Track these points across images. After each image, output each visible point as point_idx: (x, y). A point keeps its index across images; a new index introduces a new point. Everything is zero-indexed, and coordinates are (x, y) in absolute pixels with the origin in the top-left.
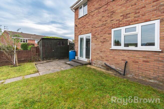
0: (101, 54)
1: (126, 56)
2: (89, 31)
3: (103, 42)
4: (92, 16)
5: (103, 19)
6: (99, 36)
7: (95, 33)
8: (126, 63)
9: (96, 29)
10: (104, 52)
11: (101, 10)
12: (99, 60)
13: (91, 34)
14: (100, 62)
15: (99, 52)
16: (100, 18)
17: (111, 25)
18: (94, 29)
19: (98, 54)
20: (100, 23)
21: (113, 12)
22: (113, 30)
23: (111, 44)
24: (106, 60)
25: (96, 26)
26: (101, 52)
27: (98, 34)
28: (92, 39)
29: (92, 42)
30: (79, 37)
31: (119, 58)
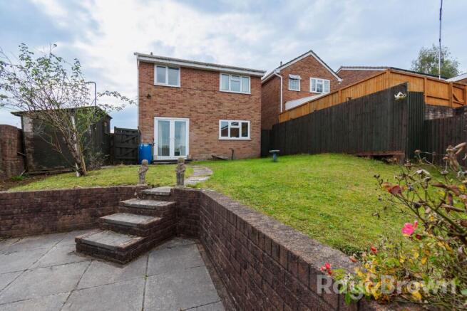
0: (207, 146)
1: (232, 146)
2: (185, 115)
3: (209, 132)
4: (192, 95)
5: (209, 106)
6: (203, 124)
7: (197, 120)
8: (233, 151)
9: (198, 114)
10: (211, 143)
11: (207, 94)
12: (204, 153)
13: (188, 119)
14: (204, 156)
15: (203, 144)
16: (205, 102)
17: (217, 115)
19: (202, 146)
20: (205, 109)
21: (220, 104)
22: (220, 121)
23: (218, 135)
24: (214, 152)
25: (199, 111)
26: (207, 143)
27: (202, 122)
28: (191, 126)
29: (190, 131)
30: (156, 120)
31: (227, 148)
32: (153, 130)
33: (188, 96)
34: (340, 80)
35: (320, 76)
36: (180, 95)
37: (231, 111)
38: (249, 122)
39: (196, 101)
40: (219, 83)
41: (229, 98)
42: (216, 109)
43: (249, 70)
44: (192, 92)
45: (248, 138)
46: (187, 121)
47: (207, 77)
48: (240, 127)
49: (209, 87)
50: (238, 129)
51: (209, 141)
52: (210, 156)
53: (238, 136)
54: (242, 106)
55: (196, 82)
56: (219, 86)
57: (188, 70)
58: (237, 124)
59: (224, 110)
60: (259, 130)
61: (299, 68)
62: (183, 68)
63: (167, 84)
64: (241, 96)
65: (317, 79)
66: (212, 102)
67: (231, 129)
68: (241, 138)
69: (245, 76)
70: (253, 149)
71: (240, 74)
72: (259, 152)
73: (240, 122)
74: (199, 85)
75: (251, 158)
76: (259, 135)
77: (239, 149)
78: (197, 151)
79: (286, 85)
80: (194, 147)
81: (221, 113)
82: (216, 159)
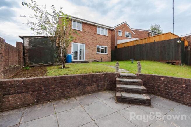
0: (92, 56)
1: (101, 56)
2: (84, 43)
3: (93, 50)
5: (93, 39)
7: (89, 45)
8: (102, 58)
9: (89, 43)
10: (94, 55)
11: (92, 34)
12: (91, 59)
14: (91, 60)
15: (91, 55)
16: (91, 38)
17: (96, 43)
18: (87, 42)
19: (90, 56)
20: (91, 41)
21: (97, 39)
22: (97, 46)
23: (96, 51)
24: (95, 58)
25: (89, 41)
26: (92, 55)
27: (90, 46)
28: (86, 47)
29: (86, 49)
30: (73, 44)
31: (99, 57)
32: (71, 48)
33: (85, 34)
34: (134, 33)
35: (128, 31)
36: (82, 34)
37: (101, 42)
38: (107, 47)
39: (88, 37)
40: (96, 30)
41: (100, 37)
42: (95, 41)
43: (107, 27)
44: (86, 33)
45: (107, 53)
46: (84, 45)
47: (92, 28)
48: (104, 49)
49: (93, 32)
50: (103, 50)
51: (93, 54)
52: (93, 60)
53: (103, 53)
54: (105, 41)
55: (88, 29)
56: (96, 32)
57: (85, 24)
58: (103, 48)
59: (99, 41)
60: (111, 51)
61: (121, 28)
62: (83, 23)
63: (77, 29)
64: (104, 36)
65: (127, 32)
66: (94, 38)
67: (101, 49)
68: (104, 53)
69: (106, 29)
70: (109, 58)
71: (104, 28)
72: (111, 59)
73: (104, 47)
74: (89, 30)
75: (108, 61)
76: (111, 52)
77: (104, 58)
78: (88, 58)
79: (117, 33)
80: (87, 56)
81: (97, 43)
82: (96, 61)
